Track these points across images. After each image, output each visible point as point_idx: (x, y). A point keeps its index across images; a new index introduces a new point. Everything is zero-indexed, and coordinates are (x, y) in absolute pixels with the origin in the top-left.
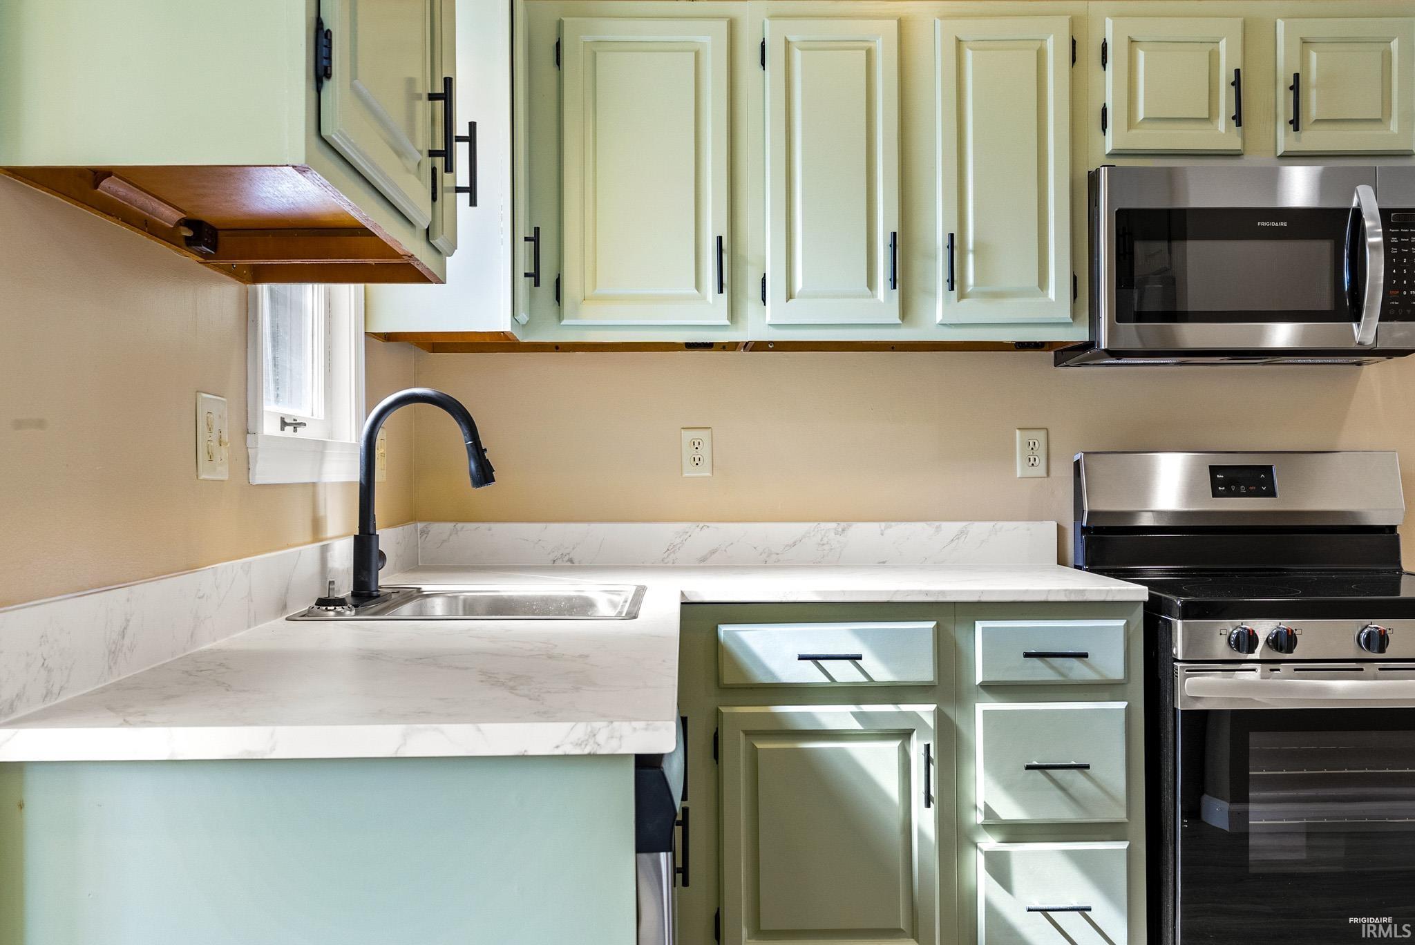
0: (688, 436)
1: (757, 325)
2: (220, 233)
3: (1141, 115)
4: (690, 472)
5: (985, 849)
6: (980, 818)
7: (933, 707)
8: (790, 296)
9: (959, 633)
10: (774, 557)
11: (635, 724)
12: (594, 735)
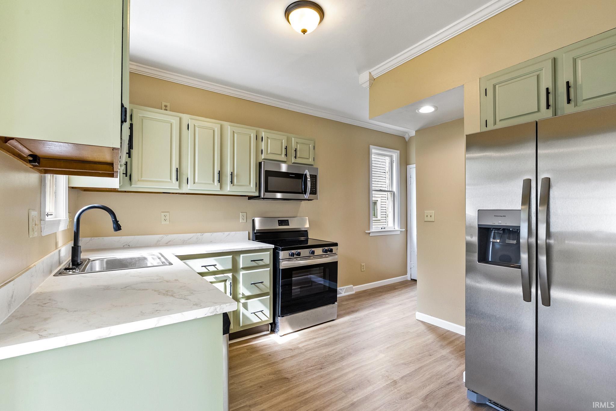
0: (163, 214)
1: (186, 189)
2: (41, 159)
3: (269, 152)
4: (163, 223)
5: (242, 302)
6: (241, 296)
7: (231, 274)
8: (194, 183)
9: (237, 258)
10: (185, 242)
11: (227, 304)
12: (216, 309)
